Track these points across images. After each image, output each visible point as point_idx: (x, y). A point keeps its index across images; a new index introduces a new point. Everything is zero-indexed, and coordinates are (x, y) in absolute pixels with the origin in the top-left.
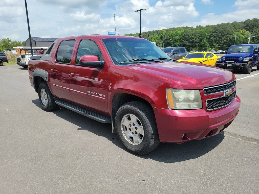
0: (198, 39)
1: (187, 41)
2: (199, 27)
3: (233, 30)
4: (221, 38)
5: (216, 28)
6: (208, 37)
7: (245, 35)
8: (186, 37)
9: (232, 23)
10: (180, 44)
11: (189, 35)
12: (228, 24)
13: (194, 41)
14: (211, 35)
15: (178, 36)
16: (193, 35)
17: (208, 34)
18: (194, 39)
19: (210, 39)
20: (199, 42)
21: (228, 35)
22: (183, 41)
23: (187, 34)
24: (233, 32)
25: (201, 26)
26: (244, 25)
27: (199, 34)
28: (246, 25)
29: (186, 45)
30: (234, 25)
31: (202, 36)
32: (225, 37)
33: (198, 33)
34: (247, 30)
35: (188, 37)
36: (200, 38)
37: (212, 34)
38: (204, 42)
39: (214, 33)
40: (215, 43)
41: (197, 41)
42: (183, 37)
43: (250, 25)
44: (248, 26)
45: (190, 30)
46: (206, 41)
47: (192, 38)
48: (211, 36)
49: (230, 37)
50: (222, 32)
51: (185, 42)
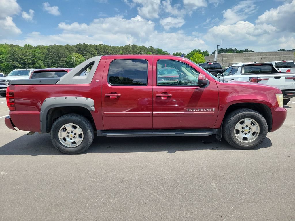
0: (31, 60)
1: (17, 61)
2: (28, 47)
3: (68, 53)
4: (57, 60)
5: (49, 49)
6: (43, 58)
7: (80, 59)
8: (14, 57)
9: (65, 46)
10: (8, 65)
11: (19, 55)
12: (61, 46)
13: (25, 62)
14: (45, 56)
15: (3, 55)
16: (23, 54)
17: (42, 56)
18: (25, 60)
19: (46, 60)
20: (33, 64)
21: (64, 58)
22: (11, 62)
23: (15, 54)
24: (68, 55)
25: (30, 45)
26: (77, 49)
27: (30, 55)
28: (78, 49)
29: (16, 66)
30: (67, 48)
31: (35, 57)
32: (62, 60)
33: (30, 53)
34: (80, 54)
35: (16, 56)
36: (33, 59)
37: (47, 56)
38: (39, 64)
39: (48, 54)
40: (52, 65)
41: (30, 62)
42: (10, 56)
43: (82, 50)
44: (80, 50)
45: (18, 49)
46: (41, 63)
47: (22, 59)
48: (46, 58)
49: (66, 60)
50: (57, 54)
51: (15, 62)
